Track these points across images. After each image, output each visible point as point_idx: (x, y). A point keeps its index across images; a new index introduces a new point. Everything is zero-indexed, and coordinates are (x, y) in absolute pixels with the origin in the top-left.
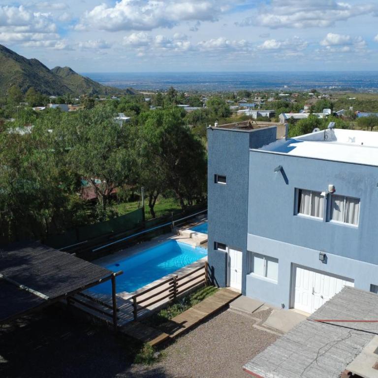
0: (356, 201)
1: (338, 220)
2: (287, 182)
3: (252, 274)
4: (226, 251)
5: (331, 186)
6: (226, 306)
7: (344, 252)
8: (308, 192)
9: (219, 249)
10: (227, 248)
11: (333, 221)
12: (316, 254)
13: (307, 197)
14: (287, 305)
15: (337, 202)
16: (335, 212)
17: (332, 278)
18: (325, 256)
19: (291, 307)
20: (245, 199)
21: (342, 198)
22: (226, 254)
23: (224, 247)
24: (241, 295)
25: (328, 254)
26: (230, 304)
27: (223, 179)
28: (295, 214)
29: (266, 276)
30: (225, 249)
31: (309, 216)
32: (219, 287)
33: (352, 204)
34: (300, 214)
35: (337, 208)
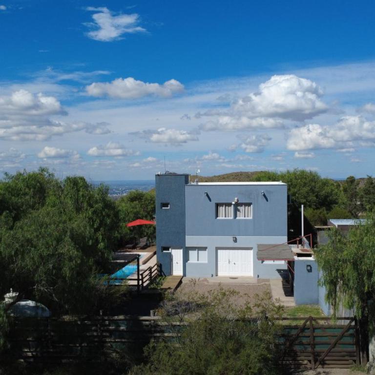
0: (249, 205)
1: (240, 217)
2: (210, 201)
3: (189, 262)
4: (170, 251)
5: (236, 199)
6: (181, 282)
7: (246, 234)
8: (222, 205)
9: (164, 251)
10: (170, 249)
11: (237, 218)
12: (231, 238)
13: (221, 207)
14: (214, 275)
15: (239, 208)
16: (238, 213)
17: (240, 251)
18: (236, 238)
19: (217, 275)
20: (183, 215)
21: (241, 205)
22: (170, 253)
23: (168, 249)
24: (183, 277)
25: (237, 237)
26: (182, 280)
27: (166, 205)
28: (216, 218)
29: (198, 260)
30: (169, 250)
31: (224, 218)
32: (165, 276)
33: (247, 207)
34: (218, 218)
35: (239, 211)
